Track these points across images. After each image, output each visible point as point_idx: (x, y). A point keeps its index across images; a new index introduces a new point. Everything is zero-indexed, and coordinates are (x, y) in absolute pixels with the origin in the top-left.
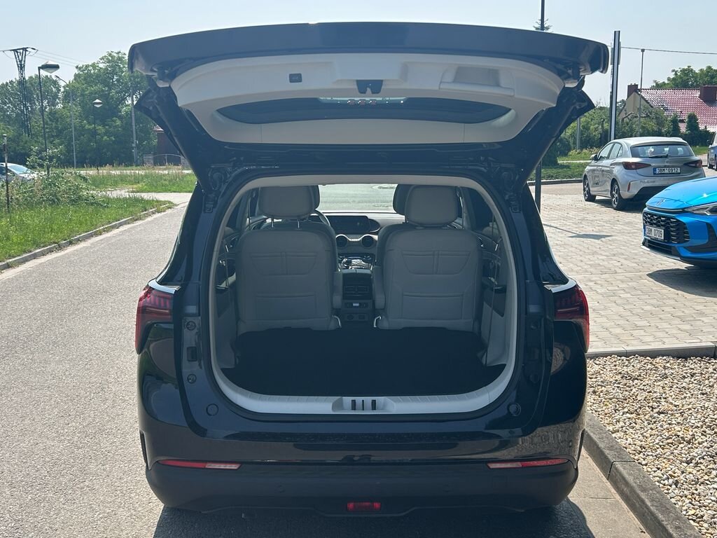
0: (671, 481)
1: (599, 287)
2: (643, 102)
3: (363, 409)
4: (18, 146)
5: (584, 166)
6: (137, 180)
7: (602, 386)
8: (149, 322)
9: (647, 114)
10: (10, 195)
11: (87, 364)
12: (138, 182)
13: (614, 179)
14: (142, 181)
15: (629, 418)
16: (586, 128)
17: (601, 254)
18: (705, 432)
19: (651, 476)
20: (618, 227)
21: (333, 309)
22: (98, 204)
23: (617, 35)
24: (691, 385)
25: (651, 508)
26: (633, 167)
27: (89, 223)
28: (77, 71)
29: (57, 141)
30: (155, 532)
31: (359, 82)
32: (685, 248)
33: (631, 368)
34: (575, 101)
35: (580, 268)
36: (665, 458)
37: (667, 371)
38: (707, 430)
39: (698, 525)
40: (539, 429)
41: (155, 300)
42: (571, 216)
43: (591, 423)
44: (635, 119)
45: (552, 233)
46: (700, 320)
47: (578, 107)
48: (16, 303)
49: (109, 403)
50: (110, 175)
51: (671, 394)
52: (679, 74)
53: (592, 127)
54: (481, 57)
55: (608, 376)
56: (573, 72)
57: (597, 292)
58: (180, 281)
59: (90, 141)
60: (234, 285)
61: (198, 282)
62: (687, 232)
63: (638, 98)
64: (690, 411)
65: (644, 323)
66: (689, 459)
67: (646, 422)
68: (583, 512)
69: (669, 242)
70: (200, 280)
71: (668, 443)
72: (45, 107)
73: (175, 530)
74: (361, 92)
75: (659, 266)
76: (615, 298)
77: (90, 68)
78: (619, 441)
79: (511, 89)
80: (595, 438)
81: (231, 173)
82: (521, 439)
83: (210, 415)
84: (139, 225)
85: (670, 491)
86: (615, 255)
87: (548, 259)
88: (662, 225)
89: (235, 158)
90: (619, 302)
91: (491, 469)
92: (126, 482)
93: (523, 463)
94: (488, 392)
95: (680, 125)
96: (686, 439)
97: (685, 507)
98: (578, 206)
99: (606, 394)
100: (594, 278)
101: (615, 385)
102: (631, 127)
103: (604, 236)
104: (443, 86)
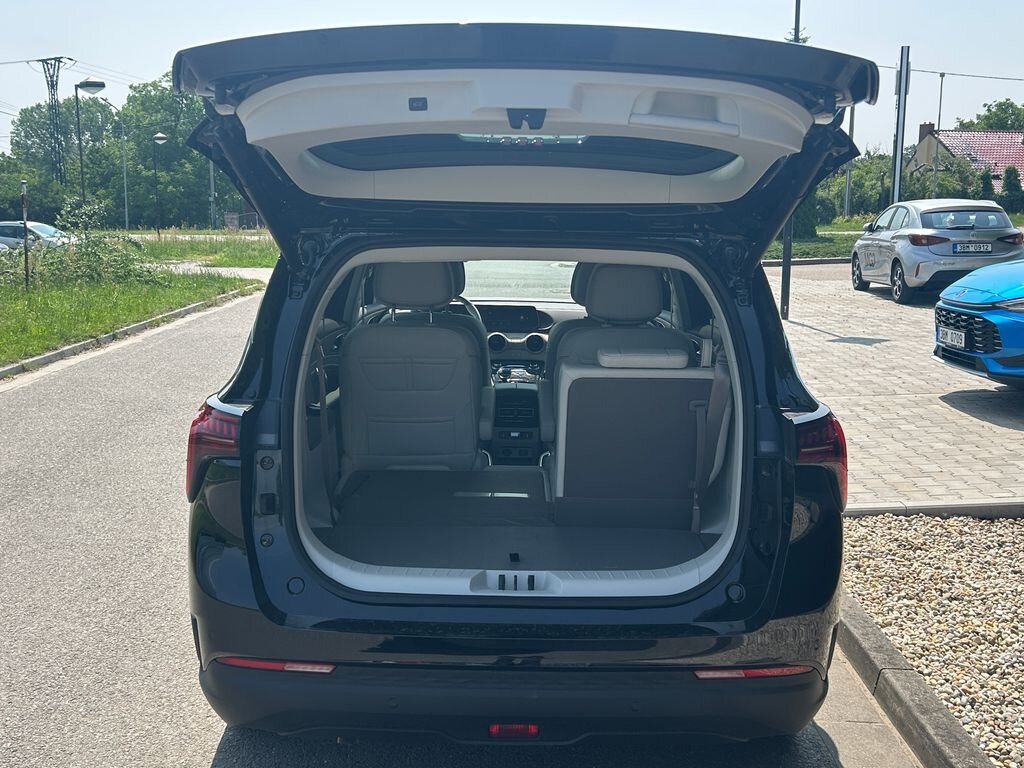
0: (964, 699)
1: (870, 413)
2: (941, 149)
3: (516, 589)
4: (46, 197)
5: (854, 239)
6: (214, 249)
7: (869, 558)
8: (206, 457)
9: (946, 167)
10: (30, 267)
11: (128, 513)
12: (216, 253)
13: (896, 259)
14: (221, 250)
15: (907, 606)
16: (859, 185)
17: (875, 367)
18: (1017, 628)
19: (936, 691)
20: (901, 328)
21: (480, 441)
22: (156, 283)
23: (905, 52)
24: (998, 559)
25: (935, 738)
26: (924, 242)
27: (141, 310)
28: (131, 92)
29: (101, 192)
30: (215, 759)
31: (511, 113)
32: (994, 359)
33: (912, 532)
34: (829, 145)
35: (843, 386)
36: (957, 665)
37: (964, 539)
38: (1019, 625)
39: (1002, 764)
40: (772, 623)
41: (215, 424)
42: (833, 311)
43: (851, 612)
44: (930, 173)
45: (805, 334)
46: (1013, 465)
47: (835, 154)
48: (32, 423)
49: (157, 569)
50: (176, 241)
51: (968, 572)
52: (993, 110)
53: (867, 183)
54: (687, 78)
55: (879, 543)
56: (825, 102)
57: (867, 422)
58: (252, 398)
59: (149, 192)
60: (336, 403)
61: (278, 399)
62: (998, 338)
63: (935, 142)
64: (996, 598)
65: (934, 467)
66: (992, 667)
67: (931, 612)
68: (835, 742)
69: (971, 351)
70: (281, 396)
71: (963, 643)
72: (87, 143)
73: (243, 758)
74: (513, 127)
75: (958, 385)
76: (893, 431)
77: (150, 88)
78: (891, 638)
79: (735, 125)
80: (856, 633)
81: (330, 241)
82: (745, 636)
83: (293, 593)
84: (214, 313)
85: (963, 714)
86: (894, 368)
87: (789, 375)
88: (963, 327)
89: (336, 220)
90: (898, 436)
91: (699, 679)
92: (176, 686)
93: (746, 671)
94: (698, 566)
95: (994, 182)
96: (989, 637)
97: (984, 738)
98: (844, 296)
99: (874, 570)
100: (863, 401)
101: (889, 557)
102: (924, 183)
103: (880, 341)
104: (634, 119)
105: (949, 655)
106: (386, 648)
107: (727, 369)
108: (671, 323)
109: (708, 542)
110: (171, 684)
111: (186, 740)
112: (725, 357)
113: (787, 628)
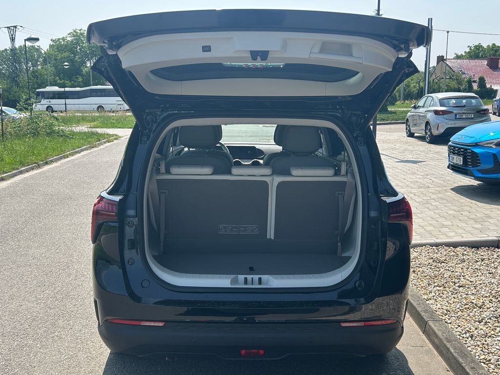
0: (468, 335)
1: (417, 197)
2: (447, 68)
3: (252, 284)
4: (10, 95)
5: (406, 112)
6: (93, 119)
7: (419, 267)
8: (101, 222)
9: (450, 76)
10: (4, 129)
11: (57, 249)
12: (94, 121)
13: (427, 122)
14: (97, 120)
15: (439, 290)
16: (408, 86)
17: (418, 174)
19: (454, 331)
20: (430, 155)
22: (66, 136)
23: (430, 20)
24: (482, 267)
25: (454, 354)
26: (441, 113)
27: (59, 150)
28: (51, 43)
31: (252, 52)
32: (477, 170)
33: (439, 254)
34: (405, 67)
35: (404, 184)
36: (463, 319)
37: (465, 257)
38: (493, 299)
39: (487, 366)
40: (377, 299)
41: (105, 206)
42: (397, 147)
43: (412, 293)
44: (442, 80)
45: (384, 159)
46: (488, 221)
47: (407, 71)
48: (8, 205)
49: (73, 277)
50: (75, 116)
51: (467, 273)
52: (473, 49)
53: (412, 85)
54: (337, 35)
55: (424, 260)
56: (405, 46)
57: (416, 201)
58: (123, 192)
61: (135, 193)
62: (479, 160)
63: (445, 65)
64: (481, 286)
65: (449, 223)
66: (480, 319)
67: (450, 293)
68: (406, 356)
69: (466, 166)
70: (137, 191)
71: (466, 308)
72: (30, 68)
73: (119, 368)
74: (253, 60)
75: (459, 183)
76: (428, 205)
77: (61, 40)
78: (431, 306)
79: (360, 58)
80: (415, 304)
81: (160, 116)
82: (364, 306)
83: (144, 287)
84: (95, 151)
85: (467, 342)
86: (427, 175)
87: (384, 178)
88: (461, 155)
89: (163, 105)
90: (431, 208)
91: (343, 327)
92: (84, 333)
93: (365, 323)
94: (341, 272)
95: (473, 84)
96: (478, 305)
97: (478, 353)
98: (402, 140)
99: (422, 273)
100: (414, 191)
101: (429, 267)
102: (439, 85)
103: (420, 162)
104: (312, 55)
105: (459, 314)
106: (187, 313)
107: (353, 176)
108: (323, 154)
109: (345, 261)
110: (82, 333)
111: (90, 360)
112: (353, 170)
113: (384, 302)
